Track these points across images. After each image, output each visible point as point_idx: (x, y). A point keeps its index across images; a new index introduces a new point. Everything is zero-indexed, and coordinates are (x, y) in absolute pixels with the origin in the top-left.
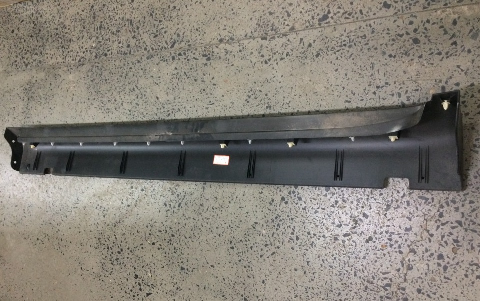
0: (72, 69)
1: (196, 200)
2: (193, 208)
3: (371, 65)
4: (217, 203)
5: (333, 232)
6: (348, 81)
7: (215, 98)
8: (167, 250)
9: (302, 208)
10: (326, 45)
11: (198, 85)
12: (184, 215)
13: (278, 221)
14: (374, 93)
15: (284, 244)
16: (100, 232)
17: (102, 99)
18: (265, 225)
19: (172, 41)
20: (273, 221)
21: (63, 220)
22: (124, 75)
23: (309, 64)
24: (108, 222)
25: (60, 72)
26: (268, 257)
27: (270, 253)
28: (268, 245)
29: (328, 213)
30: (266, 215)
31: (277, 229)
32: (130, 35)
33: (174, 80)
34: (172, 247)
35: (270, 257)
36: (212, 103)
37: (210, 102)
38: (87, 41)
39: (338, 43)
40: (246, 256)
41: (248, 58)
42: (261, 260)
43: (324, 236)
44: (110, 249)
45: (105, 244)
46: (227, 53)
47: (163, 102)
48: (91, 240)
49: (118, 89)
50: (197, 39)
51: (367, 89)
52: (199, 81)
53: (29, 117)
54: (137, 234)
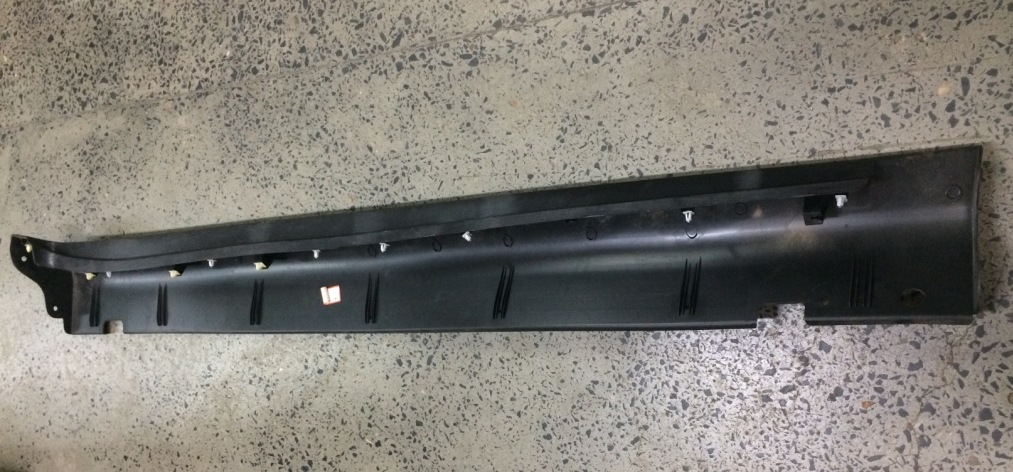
0: (183, 104)
1: (464, 347)
2: (459, 363)
3: (814, 49)
4: (510, 349)
5: (759, 386)
6: (768, 84)
7: (492, 140)
8: (408, 453)
9: (692, 345)
10: (719, 16)
11: (454, 116)
12: (440, 379)
13: (643, 375)
14: (825, 102)
15: (657, 418)
16: (262, 431)
17: (251, 160)
18: (614, 385)
19: (394, 32)
20: (631, 375)
21: (178, 414)
22: (295, 108)
23: (686, 56)
24: (278, 409)
25: (158, 112)
26: (625, 449)
27: (628, 440)
28: (623, 424)
29: (746, 348)
30: (615, 364)
31: (641, 391)
32: (303, 27)
33: (403, 110)
34: (418, 447)
35: (629, 448)
36: (486, 148)
37: (483, 147)
38: (213, 46)
39: (742, 11)
40: (579, 452)
41: (556, 53)
42: (610, 455)
43: (740, 396)
44: (285, 464)
45: (272, 455)
46: (512, 47)
47: (382, 155)
48: (241, 449)
49: (285, 138)
50: (447, 26)
51: (810, 96)
52: (457, 107)
53: (92, 210)
54: (341, 427)
